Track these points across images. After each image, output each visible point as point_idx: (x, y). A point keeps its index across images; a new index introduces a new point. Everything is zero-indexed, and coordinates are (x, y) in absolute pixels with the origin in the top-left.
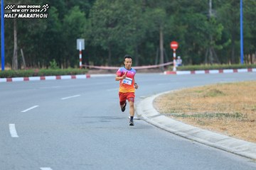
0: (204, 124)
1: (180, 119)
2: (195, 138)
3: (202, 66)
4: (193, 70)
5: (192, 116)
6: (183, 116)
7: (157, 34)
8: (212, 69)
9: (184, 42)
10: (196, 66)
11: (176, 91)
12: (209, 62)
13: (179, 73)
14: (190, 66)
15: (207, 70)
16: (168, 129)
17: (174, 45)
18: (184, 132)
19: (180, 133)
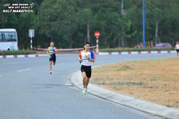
0: (118, 89)
1: (101, 85)
2: (111, 100)
3: (116, 49)
4: (110, 52)
5: (109, 84)
6: (103, 84)
7: (85, 26)
8: (123, 51)
9: (104, 33)
10: (112, 49)
11: (98, 66)
12: (121, 46)
13: (100, 54)
14: (108, 49)
15: (120, 52)
16: (93, 93)
17: (97, 34)
18: (104, 95)
19: (101, 96)
